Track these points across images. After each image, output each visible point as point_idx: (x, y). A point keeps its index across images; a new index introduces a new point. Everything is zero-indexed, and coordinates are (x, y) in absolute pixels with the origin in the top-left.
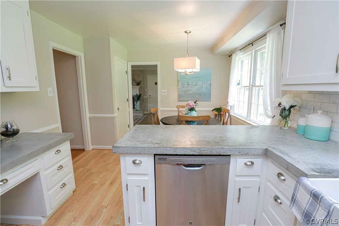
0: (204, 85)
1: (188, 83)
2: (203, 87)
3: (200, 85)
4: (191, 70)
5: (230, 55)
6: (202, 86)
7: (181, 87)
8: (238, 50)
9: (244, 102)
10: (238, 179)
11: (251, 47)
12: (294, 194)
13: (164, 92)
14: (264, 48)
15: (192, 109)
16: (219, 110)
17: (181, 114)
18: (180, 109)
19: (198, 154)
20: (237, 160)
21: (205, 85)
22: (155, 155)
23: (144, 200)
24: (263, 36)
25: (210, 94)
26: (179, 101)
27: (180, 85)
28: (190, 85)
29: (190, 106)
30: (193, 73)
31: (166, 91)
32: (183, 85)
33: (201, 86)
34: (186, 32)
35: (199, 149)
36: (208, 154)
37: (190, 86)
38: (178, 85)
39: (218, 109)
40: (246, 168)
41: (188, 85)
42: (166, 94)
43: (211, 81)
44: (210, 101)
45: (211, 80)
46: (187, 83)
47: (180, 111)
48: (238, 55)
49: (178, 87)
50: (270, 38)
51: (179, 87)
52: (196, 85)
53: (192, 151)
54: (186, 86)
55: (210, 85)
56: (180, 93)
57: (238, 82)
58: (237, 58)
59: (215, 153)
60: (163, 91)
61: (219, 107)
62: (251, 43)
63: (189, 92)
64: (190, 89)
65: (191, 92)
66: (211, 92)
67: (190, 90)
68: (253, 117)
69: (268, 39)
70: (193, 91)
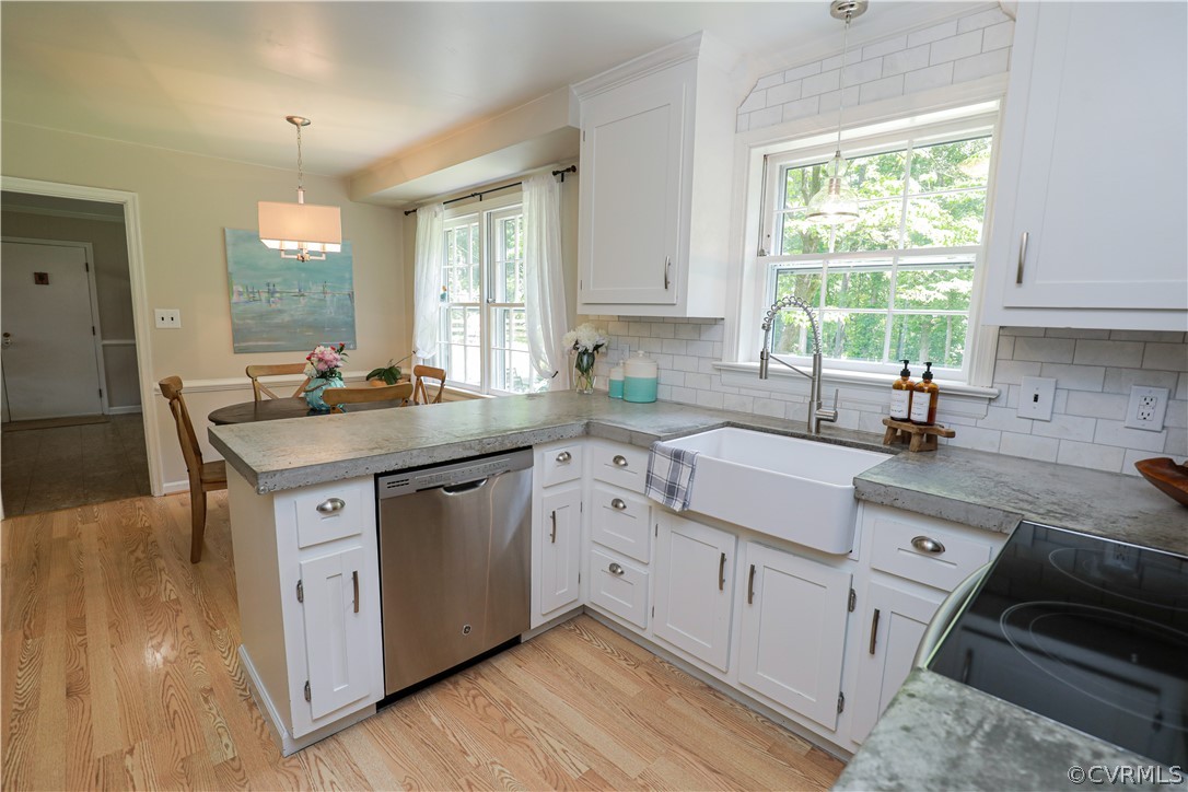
0: (328, 297)
1: (271, 287)
2: (328, 302)
3: (316, 296)
4: (316, 247)
5: (409, 211)
6: (324, 300)
7: (244, 297)
8: (437, 201)
9: (465, 346)
10: (548, 494)
11: (476, 204)
12: (649, 471)
13: (167, 319)
14: (519, 210)
15: (328, 373)
16: (389, 374)
17: (264, 397)
18: (261, 380)
19: (478, 453)
20: (543, 454)
21: (334, 296)
22: (377, 476)
23: (356, 610)
24: (511, 185)
25: (352, 326)
26: (238, 351)
27: (240, 294)
28: (278, 295)
29: (326, 362)
30: (324, 258)
31: (176, 313)
32: (253, 292)
33: (321, 300)
34: (290, 119)
35: (480, 441)
36: (498, 450)
37: (280, 299)
38: (230, 292)
39: (385, 370)
40: (563, 467)
41: (272, 293)
42: (177, 323)
43: (351, 284)
44: (355, 348)
45: (351, 279)
46: (268, 285)
47: (264, 387)
48: (440, 215)
49: (230, 300)
50: (531, 194)
51: (235, 298)
52: (303, 295)
53: (465, 449)
54: (264, 296)
55: (351, 296)
56: (241, 322)
57: (442, 292)
58: (437, 222)
59: (509, 446)
60: (159, 312)
61: (386, 367)
62: (477, 194)
63: (278, 320)
64: (279, 306)
65: (286, 318)
66: (354, 321)
67: (280, 311)
68: (497, 385)
69: (526, 195)
70: (292, 315)
